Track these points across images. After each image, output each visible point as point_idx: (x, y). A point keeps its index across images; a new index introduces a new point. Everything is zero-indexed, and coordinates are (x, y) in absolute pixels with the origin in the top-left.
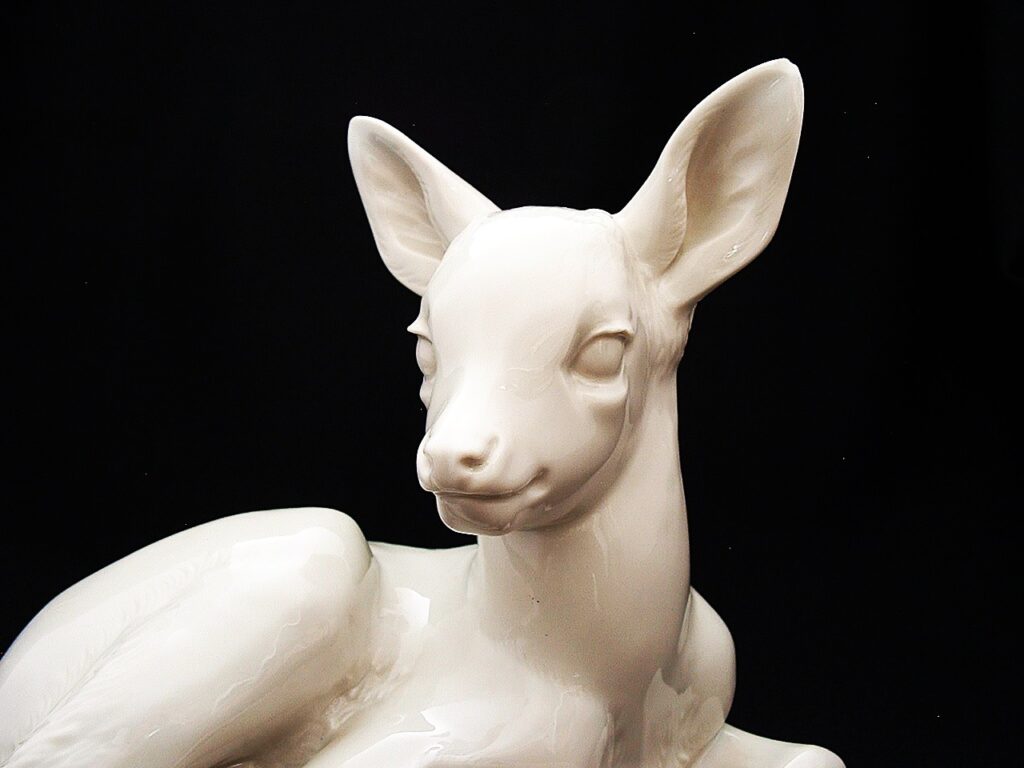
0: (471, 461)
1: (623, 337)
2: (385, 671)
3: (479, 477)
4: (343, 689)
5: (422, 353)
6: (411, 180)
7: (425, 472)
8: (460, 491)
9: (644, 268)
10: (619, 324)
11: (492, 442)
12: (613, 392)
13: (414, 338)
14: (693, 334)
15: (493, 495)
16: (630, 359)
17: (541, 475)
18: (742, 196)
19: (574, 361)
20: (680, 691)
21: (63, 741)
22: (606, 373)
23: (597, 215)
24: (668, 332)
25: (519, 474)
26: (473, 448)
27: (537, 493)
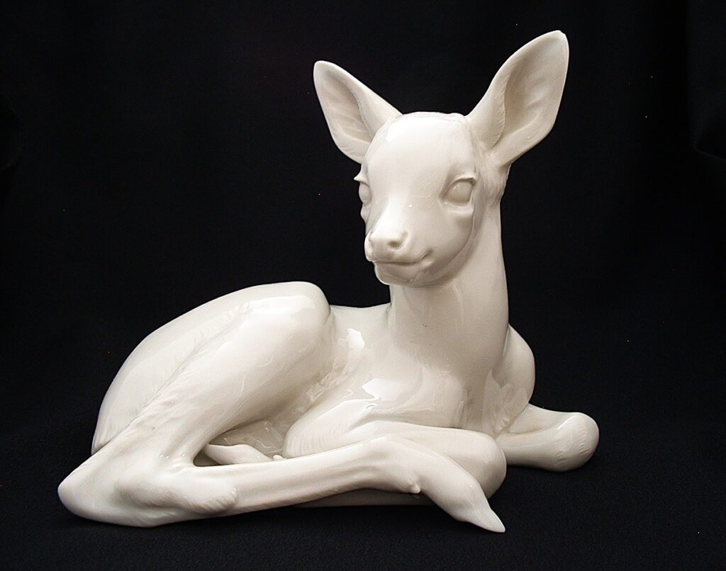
0: (394, 244)
1: (471, 181)
2: (340, 369)
3: (399, 252)
4: (317, 379)
5: (362, 191)
6: (351, 98)
7: (369, 250)
8: (388, 260)
9: (482, 145)
10: (469, 175)
11: (405, 234)
12: (466, 211)
13: (358, 183)
14: (509, 182)
15: (404, 262)
16: (475, 194)
17: (429, 253)
18: (536, 105)
19: (446, 193)
20: (502, 385)
21: (169, 404)
22: (463, 201)
23: (456, 117)
24: (496, 180)
25: (418, 252)
26: (395, 237)
27: (427, 263)
